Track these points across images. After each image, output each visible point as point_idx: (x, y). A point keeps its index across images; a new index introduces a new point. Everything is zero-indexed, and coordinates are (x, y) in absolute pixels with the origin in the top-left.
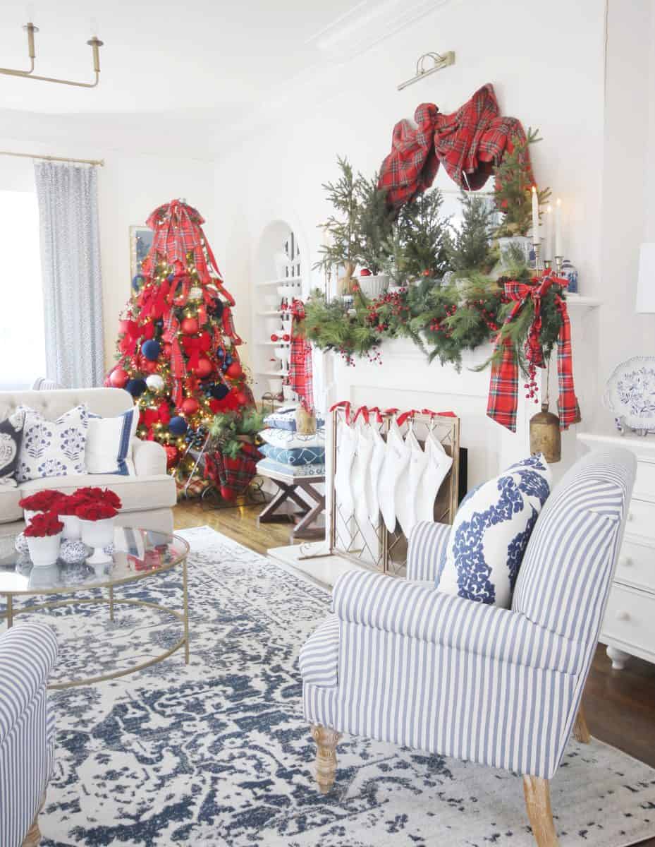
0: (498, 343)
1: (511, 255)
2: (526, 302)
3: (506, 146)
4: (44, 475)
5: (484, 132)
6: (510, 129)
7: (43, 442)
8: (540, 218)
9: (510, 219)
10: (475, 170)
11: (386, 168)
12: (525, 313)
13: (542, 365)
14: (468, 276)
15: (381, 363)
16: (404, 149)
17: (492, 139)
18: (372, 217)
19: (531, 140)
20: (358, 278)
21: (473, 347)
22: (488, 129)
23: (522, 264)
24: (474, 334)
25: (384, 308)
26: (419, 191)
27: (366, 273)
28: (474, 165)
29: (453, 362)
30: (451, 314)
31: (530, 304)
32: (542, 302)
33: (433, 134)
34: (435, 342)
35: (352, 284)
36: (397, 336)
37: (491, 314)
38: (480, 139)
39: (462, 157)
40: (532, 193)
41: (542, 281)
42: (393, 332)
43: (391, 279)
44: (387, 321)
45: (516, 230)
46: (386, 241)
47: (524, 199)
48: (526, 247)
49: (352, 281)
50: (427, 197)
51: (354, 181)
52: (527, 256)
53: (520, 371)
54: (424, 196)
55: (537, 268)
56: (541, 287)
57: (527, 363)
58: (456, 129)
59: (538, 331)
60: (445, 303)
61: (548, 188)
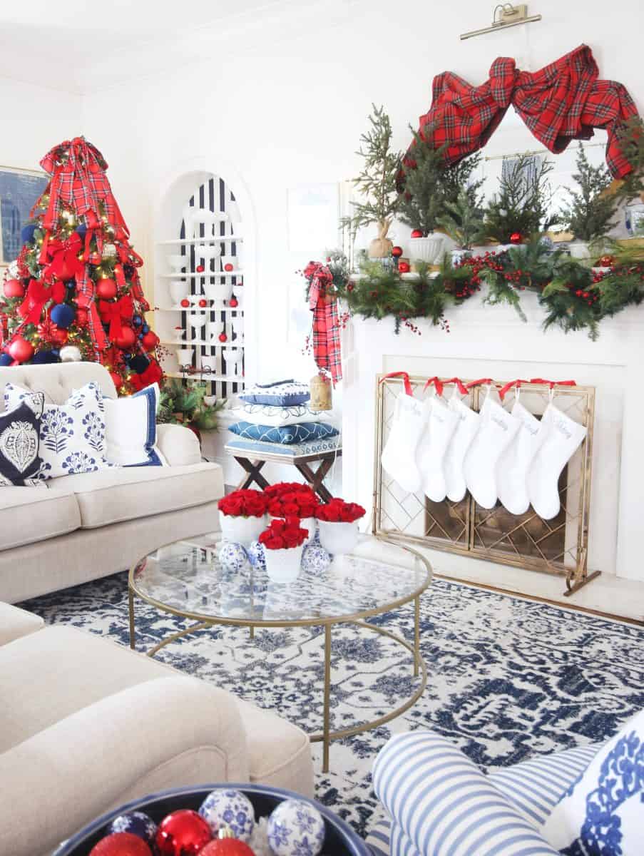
4: (71, 472)
7: (64, 430)
27: (418, 234)
38: (586, 101)
58: (549, 88)
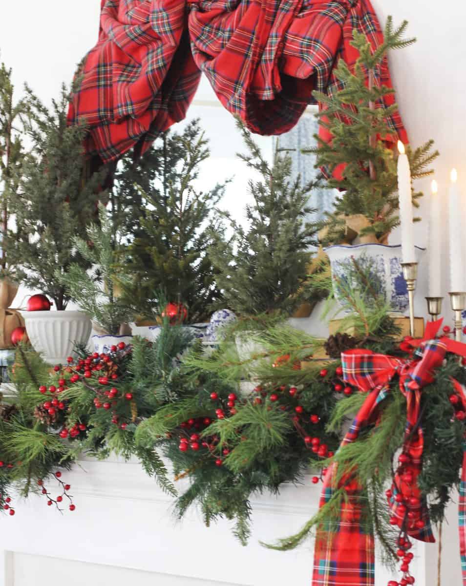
0: (329, 485)
1: (354, 284)
2: (389, 397)
3: (339, 50)
5: (294, 17)
6: (348, 11)
8: (416, 205)
9: (353, 206)
10: (276, 94)
11: (87, 77)
12: (385, 423)
13: (426, 536)
14: (262, 326)
15: (72, 508)
16: (125, 41)
17: (311, 31)
18: (54, 181)
19: (393, 42)
20: (23, 314)
21: (275, 485)
22: (303, 8)
23: (381, 305)
24: (277, 460)
25: (77, 389)
26: (159, 127)
27: (40, 303)
28: (273, 83)
29: (231, 517)
30: (227, 413)
31: (398, 402)
32: (422, 399)
33: (186, 12)
34: (192, 471)
35: (9, 328)
36: (106, 452)
37: (313, 418)
38: (286, 30)
39: (248, 64)
40: (396, 153)
41: (422, 350)
42: (98, 443)
43: (95, 320)
44: (84, 419)
45: (366, 231)
46: (85, 237)
47: (382, 165)
48: (387, 267)
49: (9, 318)
50: (176, 138)
51: (15, 104)
52: (389, 287)
53: (379, 549)
54: (169, 136)
55: (410, 312)
56: (420, 363)
57: (394, 532)
59: (416, 461)
60: (213, 387)
61: (431, 142)
